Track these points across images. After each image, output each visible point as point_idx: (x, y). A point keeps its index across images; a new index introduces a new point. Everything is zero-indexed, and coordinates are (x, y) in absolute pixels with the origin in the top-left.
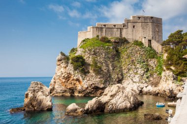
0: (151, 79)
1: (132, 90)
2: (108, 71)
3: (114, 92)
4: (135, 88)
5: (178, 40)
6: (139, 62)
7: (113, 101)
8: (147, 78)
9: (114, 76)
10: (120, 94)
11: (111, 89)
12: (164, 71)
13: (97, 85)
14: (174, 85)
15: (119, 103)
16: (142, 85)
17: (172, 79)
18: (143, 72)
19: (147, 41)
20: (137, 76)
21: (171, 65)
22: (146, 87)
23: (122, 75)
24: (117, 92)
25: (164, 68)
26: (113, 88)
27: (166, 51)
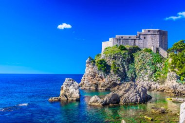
0: (158, 78)
1: (142, 87)
2: (124, 71)
3: (127, 88)
4: (145, 85)
5: (181, 48)
6: (149, 65)
7: (127, 95)
8: (155, 77)
9: (129, 75)
10: (132, 89)
11: (125, 85)
12: (169, 72)
13: (115, 82)
14: (177, 83)
15: (131, 96)
16: (151, 83)
17: (176, 79)
18: (152, 72)
19: (155, 49)
20: (147, 75)
21: (175, 67)
22: (154, 84)
23: (135, 74)
24: (130, 88)
25: (169, 70)
26: (127, 85)
27: (171, 56)
